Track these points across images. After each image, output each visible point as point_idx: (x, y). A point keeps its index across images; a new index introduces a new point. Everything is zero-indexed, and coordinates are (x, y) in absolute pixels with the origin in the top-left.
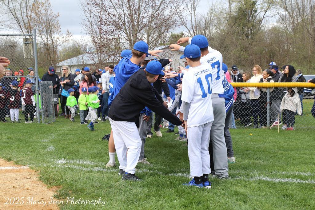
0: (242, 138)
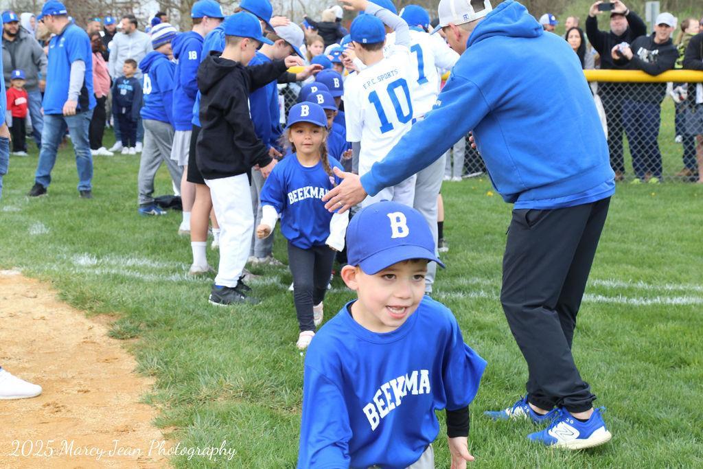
0: (471, 203)
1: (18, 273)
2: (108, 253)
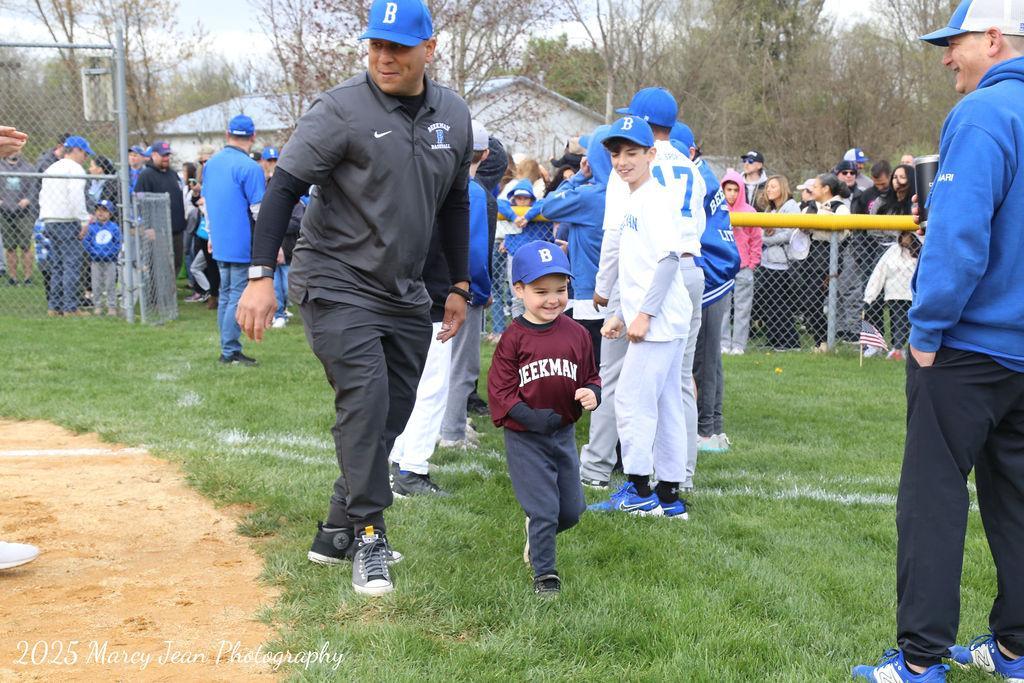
0: (752, 381)
1: (145, 451)
2: (266, 429)
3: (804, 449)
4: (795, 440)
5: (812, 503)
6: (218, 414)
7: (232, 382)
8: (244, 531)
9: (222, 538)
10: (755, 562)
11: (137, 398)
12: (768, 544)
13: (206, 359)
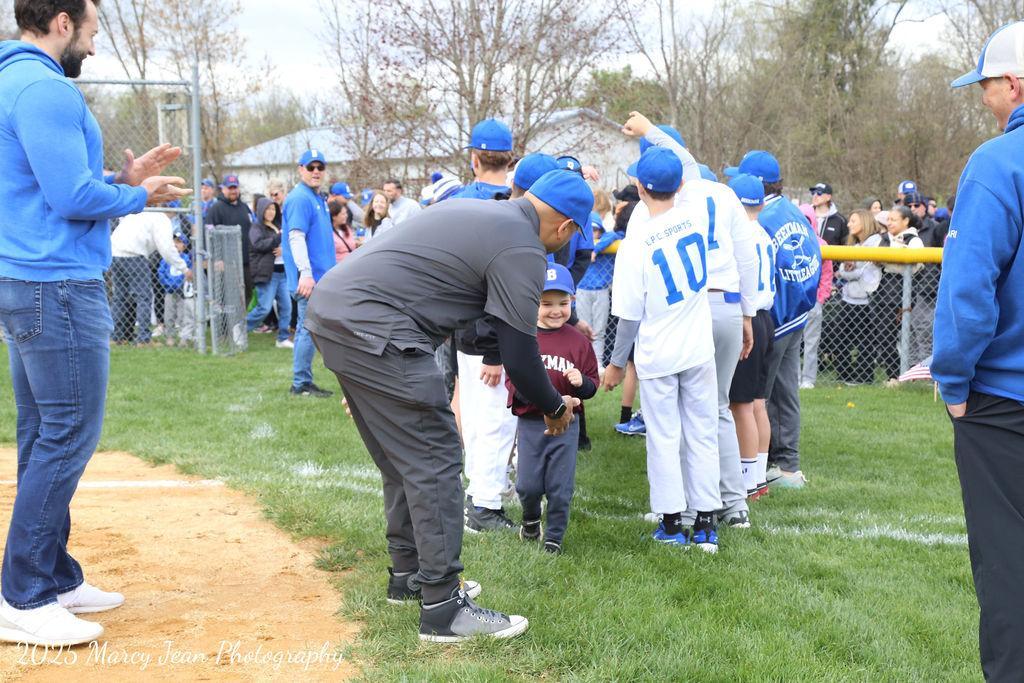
1: (222, 483)
2: (339, 462)
3: (883, 486)
4: (872, 477)
5: (893, 542)
6: (291, 445)
7: (304, 414)
8: (321, 565)
9: (300, 572)
10: (838, 603)
11: (211, 429)
12: (849, 585)
13: (277, 391)
